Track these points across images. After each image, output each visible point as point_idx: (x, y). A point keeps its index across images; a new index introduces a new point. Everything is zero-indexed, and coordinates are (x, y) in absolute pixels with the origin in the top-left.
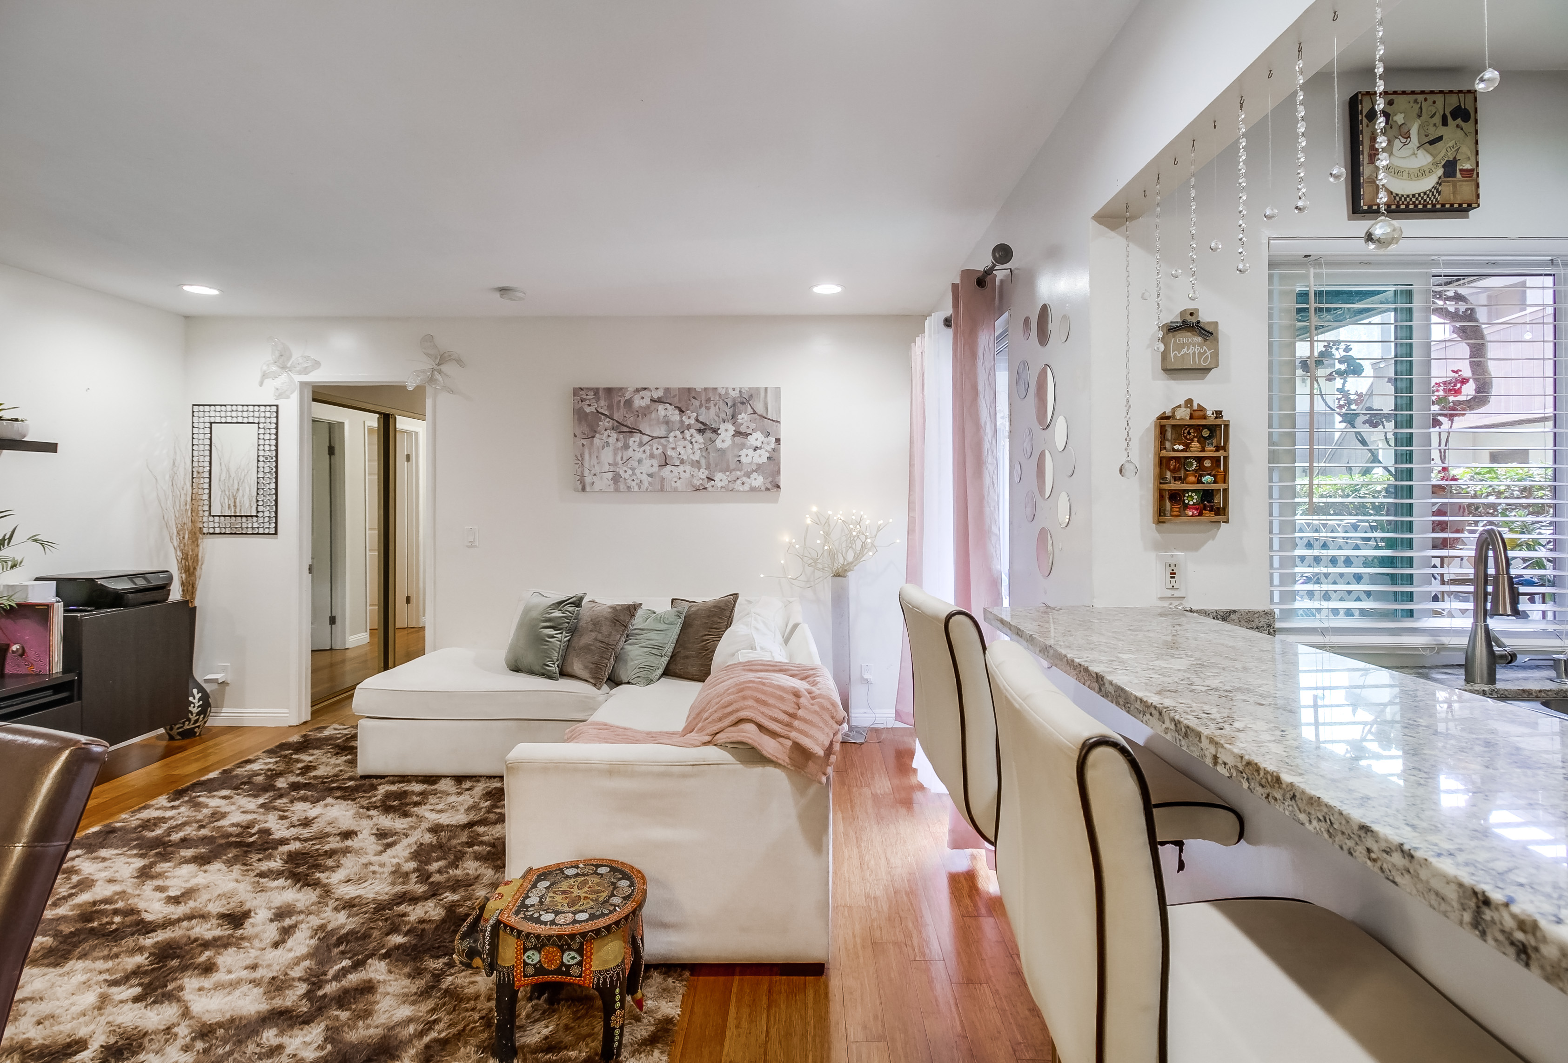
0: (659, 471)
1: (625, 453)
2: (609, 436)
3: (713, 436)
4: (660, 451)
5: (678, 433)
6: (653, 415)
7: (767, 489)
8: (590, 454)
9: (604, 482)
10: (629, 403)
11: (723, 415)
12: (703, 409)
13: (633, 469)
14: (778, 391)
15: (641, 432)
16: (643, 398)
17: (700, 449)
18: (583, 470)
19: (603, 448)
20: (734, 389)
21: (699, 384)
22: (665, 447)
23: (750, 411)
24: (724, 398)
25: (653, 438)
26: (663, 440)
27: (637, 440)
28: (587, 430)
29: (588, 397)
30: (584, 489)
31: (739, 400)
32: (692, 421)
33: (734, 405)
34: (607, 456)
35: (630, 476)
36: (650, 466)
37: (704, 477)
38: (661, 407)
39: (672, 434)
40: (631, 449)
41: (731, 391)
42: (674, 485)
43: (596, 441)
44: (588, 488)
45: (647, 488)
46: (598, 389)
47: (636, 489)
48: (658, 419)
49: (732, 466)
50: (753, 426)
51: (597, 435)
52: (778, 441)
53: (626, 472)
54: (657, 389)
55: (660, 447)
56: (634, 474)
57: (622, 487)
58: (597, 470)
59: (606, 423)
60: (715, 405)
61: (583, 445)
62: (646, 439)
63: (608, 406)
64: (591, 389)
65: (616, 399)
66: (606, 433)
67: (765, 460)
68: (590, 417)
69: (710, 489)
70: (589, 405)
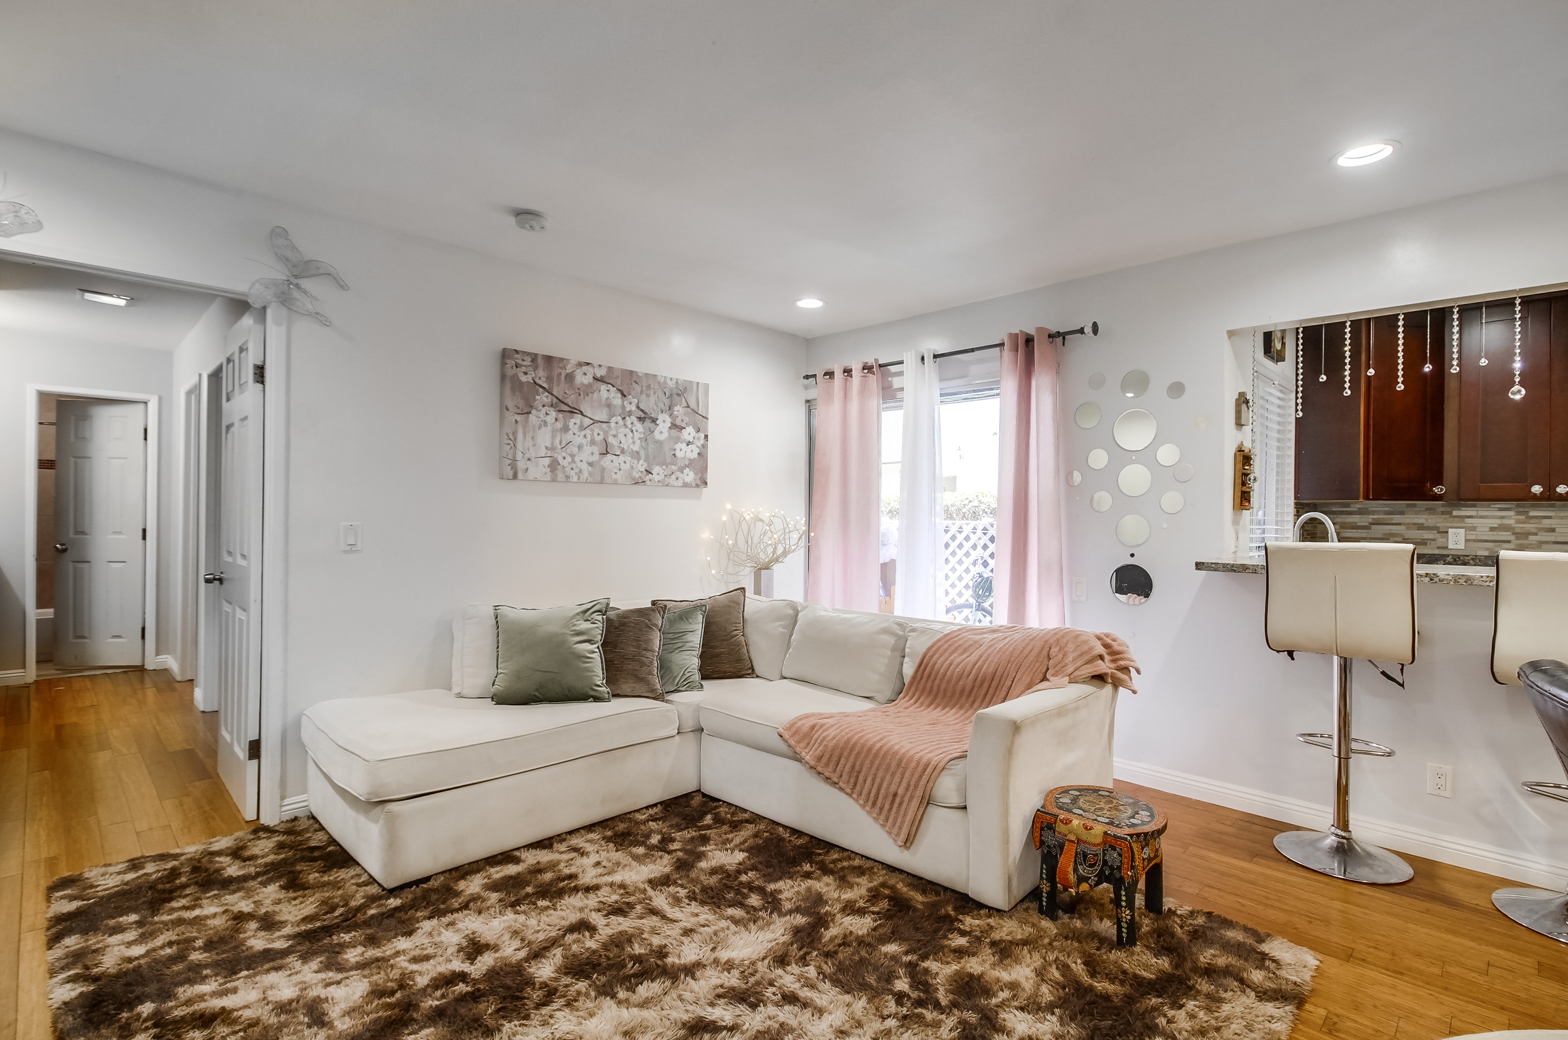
0: (600, 459)
1: (564, 436)
2: (547, 414)
3: (652, 425)
4: (601, 437)
5: (619, 418)
6: (595, 395)
7: (697, 486)
8: (524, 433)
9: (539, 469)
10: (570, 377)
11: (661, 405)
12: (644, 396)
13: (572, 456)
14: (707, 386)
15: (582, 413)
16: (585, 374)
17: (640, 439)
18: (515, 453)
19: (540, 428)
20: (671, 379)
21: (640, 367)
22: (606, 433)
23: (685, 404)
24: (662, 386)
25: (595, 422)
26: (604, 425)
27: (578, 422)
28: (521, 404)
29: (524, 363)
30: (515, 476)
31: (675, 391)
32: (634, 408)
33: (671, 396)
34: (544, 437)
35: (569, 463)
36: (589, 453)
37: (643, 470)
38: (604, 387)
39: (614, 420)
40: (571, 432)
41: (668, 380)
42: (614, 476)
43: (532, 418)
44: (520, 475)
45: (587, 479)
46: (536, 355)
47: (575, 479)
48: (601, 400)
49: (668, 460)
50: (686, 419)
51: (534, 412)
52: (706, 437)
53: (564, 458)
54: (600, 366)
55: (601, 433)
56: (573, 461)
57: (560, 476)
58: (532, 454)
59: (543, 398)
60: (654, 393)
61: (516, 422)
62: (587, 422)
63: (547, 378)
64: (529, 354)
65: (557, 371)
66: (544, 410)
67: (696, 456)
68: (525, 389)
69: (648, 483)
70: (526, 373)
